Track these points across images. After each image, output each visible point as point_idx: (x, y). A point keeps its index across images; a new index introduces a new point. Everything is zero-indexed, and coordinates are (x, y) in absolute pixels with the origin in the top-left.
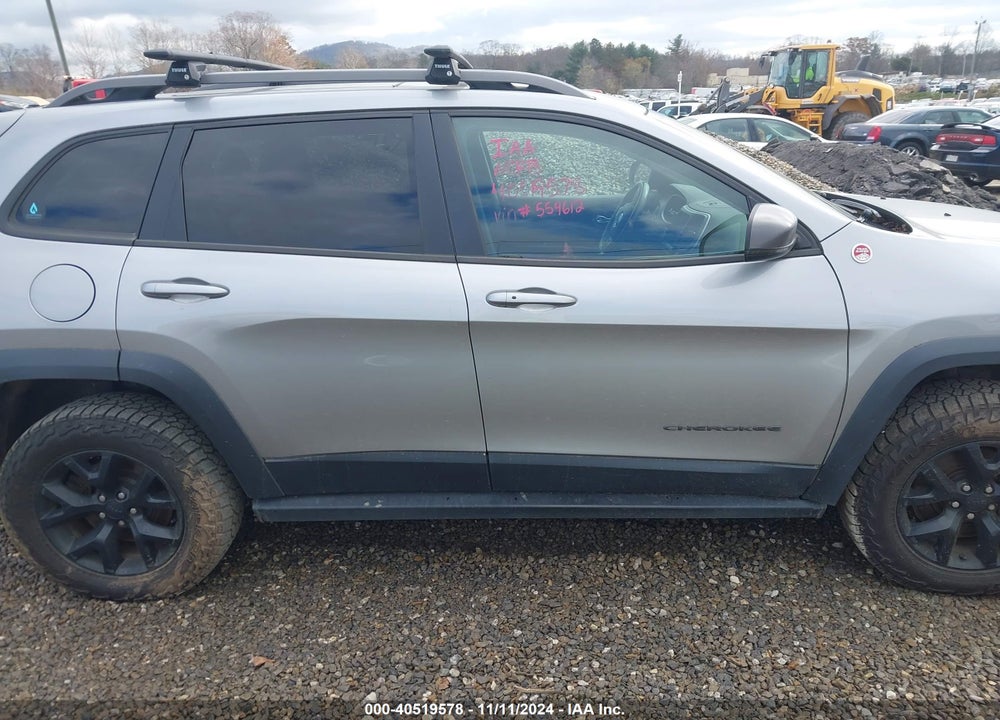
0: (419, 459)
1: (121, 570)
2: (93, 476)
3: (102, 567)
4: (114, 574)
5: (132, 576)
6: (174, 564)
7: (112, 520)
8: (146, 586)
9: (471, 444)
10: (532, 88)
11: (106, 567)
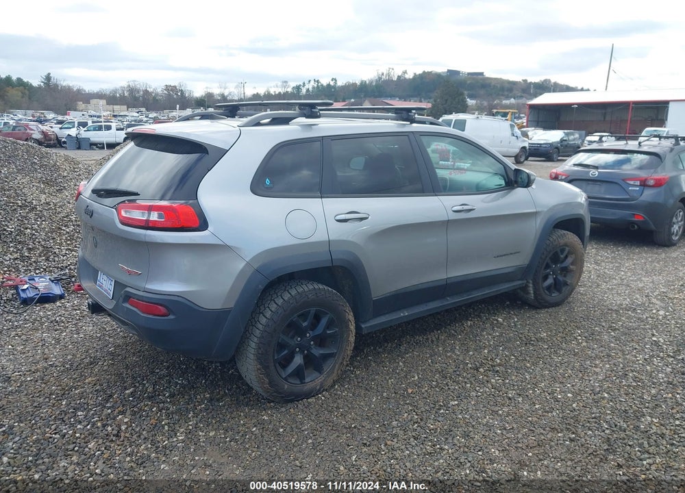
0: (424, 286)
1: (307, 380)
2: (305, 324)
3: (298, 380)
4: (305, 383)
5: (313, 380)
6: (334, 366)
7: (302, 352)
8: (322, 384)
9: (440, 276)
10: (432, 123)
11: (301, 381)
